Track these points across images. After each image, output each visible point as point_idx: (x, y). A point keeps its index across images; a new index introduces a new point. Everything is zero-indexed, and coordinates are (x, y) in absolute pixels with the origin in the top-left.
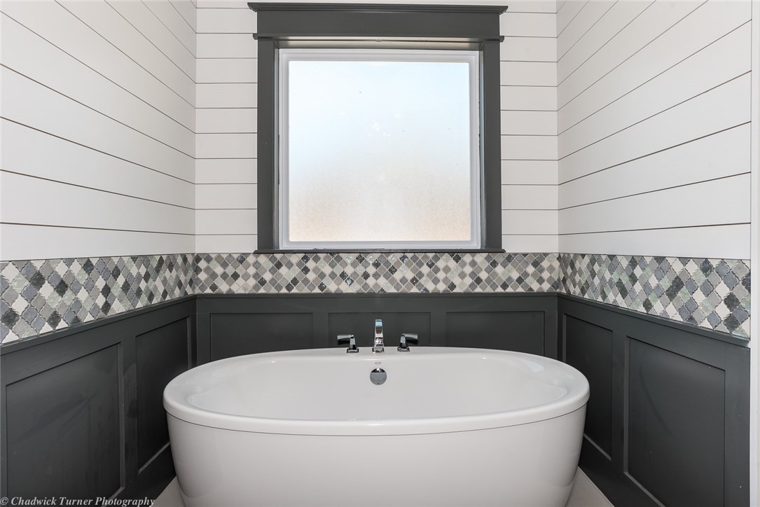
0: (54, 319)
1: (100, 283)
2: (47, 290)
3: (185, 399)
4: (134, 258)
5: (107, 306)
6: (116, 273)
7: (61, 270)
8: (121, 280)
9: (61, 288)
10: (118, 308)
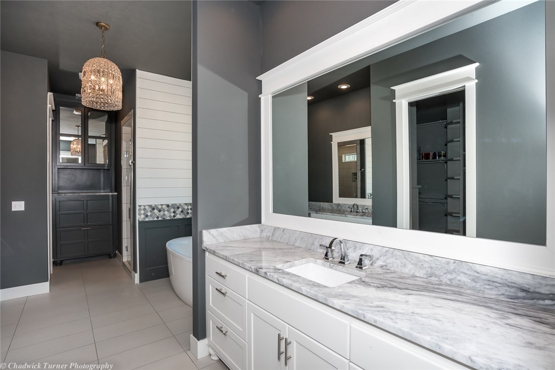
0: (158, 217)
1: (172, 210)
2: (156, 211)
3: (169, 245)
4: (186, 204)
5: (174, 216)
6: (178, 208)
7: (160, 207)
8: (180, 210)
9: (160, 211)
10: (178, 217)
